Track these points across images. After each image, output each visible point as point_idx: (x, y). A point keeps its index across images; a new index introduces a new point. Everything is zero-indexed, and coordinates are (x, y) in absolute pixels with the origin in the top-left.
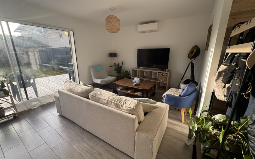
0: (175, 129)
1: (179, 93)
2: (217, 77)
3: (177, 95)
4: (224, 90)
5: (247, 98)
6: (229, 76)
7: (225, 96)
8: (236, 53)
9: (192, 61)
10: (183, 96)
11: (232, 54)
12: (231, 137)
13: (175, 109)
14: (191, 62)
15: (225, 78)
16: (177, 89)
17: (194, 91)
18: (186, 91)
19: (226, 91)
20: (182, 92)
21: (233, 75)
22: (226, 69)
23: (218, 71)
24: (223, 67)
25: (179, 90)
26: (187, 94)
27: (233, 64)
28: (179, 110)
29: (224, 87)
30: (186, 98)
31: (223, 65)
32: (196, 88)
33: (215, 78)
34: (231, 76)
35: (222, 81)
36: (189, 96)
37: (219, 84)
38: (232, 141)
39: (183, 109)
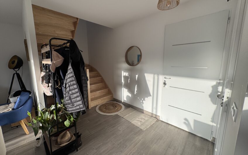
0: (20, 145)
1: (10, 108)
2: (42, 81)
3: (10, 110)
4: (49, 89)
5: (60, 88)
6: (48, 78)
7: (51, 92)
8: (47, 64)
9: (16, 71)
10: (18, 108)
11: (46, 64)
12: (60, 113)
13: (13, 128)
14: (15, 73)
15: (46, 80)
16: (7, 105)
17: (29, 99)
18: (20, 102)
19: (51, 89)
20: (15, 105)
21: (49, 77)
22: (45, 75)
23: (41, 77)
24: (43, 74)
25: (10, 105)
26: (21, 104)
27: (47, 71)
28: (17, 127)
29: (48, 86)
30: (22, 108)
31: (43, 72)
32: (30, 95)
33: (41, 82)
34: (49, 78)
35: (45, 82)
36: (24, 105)
37: (45, 85)
38: (61, 115)
39: (22, 121)
